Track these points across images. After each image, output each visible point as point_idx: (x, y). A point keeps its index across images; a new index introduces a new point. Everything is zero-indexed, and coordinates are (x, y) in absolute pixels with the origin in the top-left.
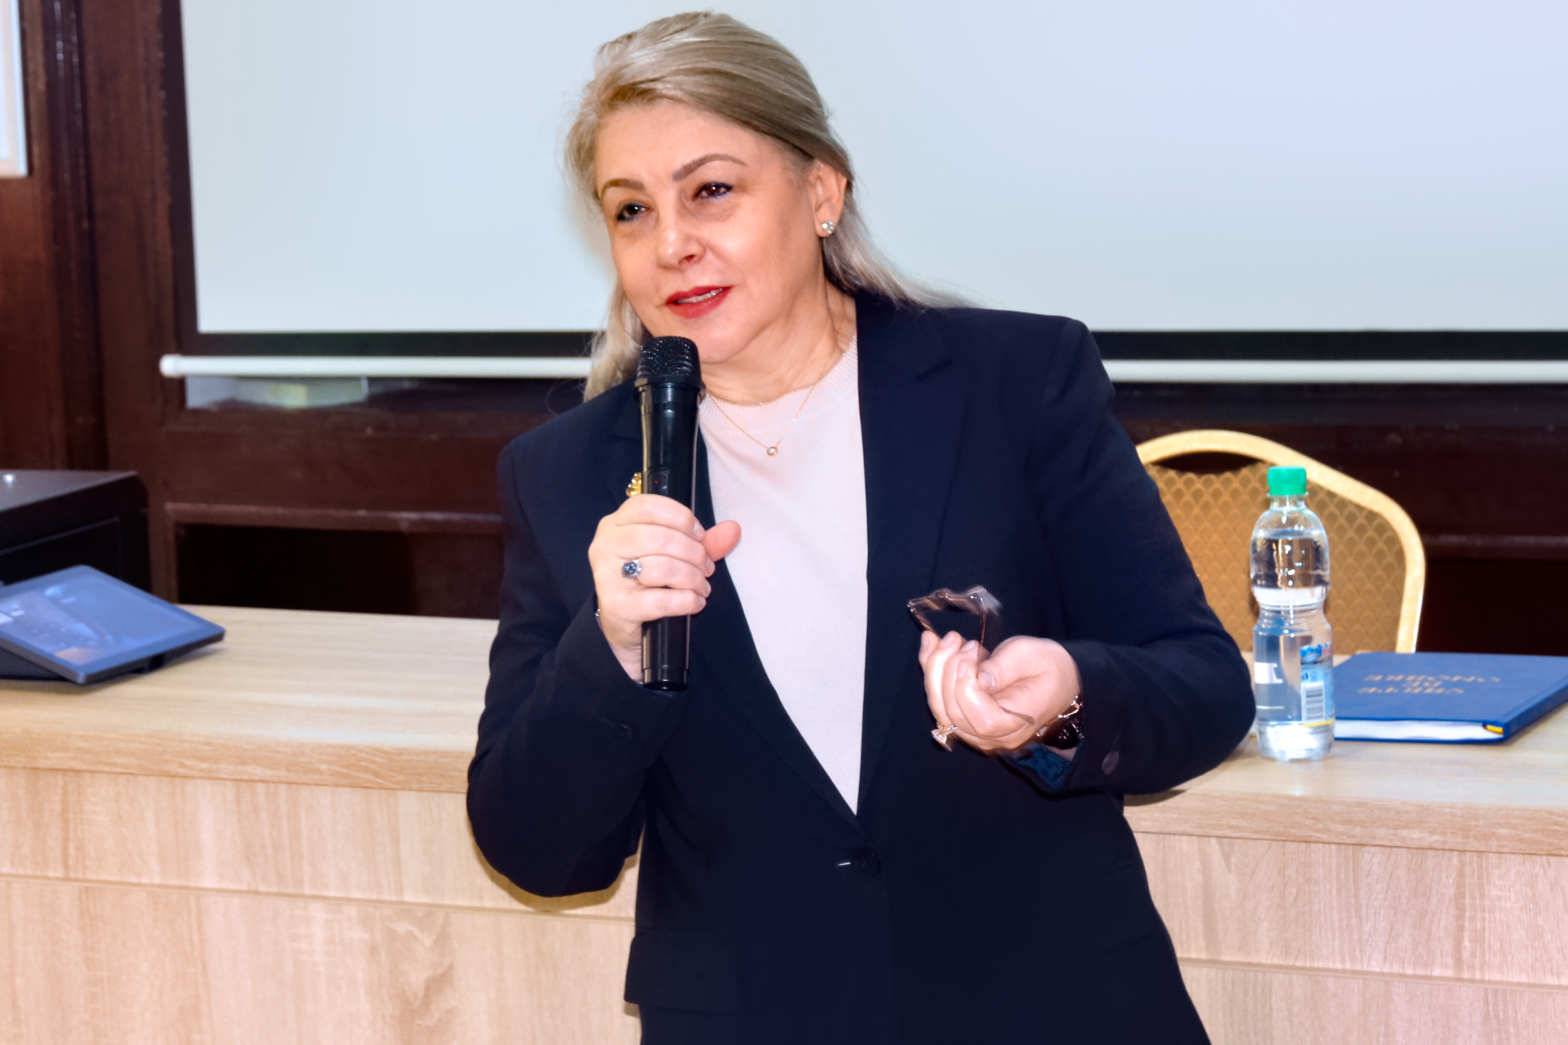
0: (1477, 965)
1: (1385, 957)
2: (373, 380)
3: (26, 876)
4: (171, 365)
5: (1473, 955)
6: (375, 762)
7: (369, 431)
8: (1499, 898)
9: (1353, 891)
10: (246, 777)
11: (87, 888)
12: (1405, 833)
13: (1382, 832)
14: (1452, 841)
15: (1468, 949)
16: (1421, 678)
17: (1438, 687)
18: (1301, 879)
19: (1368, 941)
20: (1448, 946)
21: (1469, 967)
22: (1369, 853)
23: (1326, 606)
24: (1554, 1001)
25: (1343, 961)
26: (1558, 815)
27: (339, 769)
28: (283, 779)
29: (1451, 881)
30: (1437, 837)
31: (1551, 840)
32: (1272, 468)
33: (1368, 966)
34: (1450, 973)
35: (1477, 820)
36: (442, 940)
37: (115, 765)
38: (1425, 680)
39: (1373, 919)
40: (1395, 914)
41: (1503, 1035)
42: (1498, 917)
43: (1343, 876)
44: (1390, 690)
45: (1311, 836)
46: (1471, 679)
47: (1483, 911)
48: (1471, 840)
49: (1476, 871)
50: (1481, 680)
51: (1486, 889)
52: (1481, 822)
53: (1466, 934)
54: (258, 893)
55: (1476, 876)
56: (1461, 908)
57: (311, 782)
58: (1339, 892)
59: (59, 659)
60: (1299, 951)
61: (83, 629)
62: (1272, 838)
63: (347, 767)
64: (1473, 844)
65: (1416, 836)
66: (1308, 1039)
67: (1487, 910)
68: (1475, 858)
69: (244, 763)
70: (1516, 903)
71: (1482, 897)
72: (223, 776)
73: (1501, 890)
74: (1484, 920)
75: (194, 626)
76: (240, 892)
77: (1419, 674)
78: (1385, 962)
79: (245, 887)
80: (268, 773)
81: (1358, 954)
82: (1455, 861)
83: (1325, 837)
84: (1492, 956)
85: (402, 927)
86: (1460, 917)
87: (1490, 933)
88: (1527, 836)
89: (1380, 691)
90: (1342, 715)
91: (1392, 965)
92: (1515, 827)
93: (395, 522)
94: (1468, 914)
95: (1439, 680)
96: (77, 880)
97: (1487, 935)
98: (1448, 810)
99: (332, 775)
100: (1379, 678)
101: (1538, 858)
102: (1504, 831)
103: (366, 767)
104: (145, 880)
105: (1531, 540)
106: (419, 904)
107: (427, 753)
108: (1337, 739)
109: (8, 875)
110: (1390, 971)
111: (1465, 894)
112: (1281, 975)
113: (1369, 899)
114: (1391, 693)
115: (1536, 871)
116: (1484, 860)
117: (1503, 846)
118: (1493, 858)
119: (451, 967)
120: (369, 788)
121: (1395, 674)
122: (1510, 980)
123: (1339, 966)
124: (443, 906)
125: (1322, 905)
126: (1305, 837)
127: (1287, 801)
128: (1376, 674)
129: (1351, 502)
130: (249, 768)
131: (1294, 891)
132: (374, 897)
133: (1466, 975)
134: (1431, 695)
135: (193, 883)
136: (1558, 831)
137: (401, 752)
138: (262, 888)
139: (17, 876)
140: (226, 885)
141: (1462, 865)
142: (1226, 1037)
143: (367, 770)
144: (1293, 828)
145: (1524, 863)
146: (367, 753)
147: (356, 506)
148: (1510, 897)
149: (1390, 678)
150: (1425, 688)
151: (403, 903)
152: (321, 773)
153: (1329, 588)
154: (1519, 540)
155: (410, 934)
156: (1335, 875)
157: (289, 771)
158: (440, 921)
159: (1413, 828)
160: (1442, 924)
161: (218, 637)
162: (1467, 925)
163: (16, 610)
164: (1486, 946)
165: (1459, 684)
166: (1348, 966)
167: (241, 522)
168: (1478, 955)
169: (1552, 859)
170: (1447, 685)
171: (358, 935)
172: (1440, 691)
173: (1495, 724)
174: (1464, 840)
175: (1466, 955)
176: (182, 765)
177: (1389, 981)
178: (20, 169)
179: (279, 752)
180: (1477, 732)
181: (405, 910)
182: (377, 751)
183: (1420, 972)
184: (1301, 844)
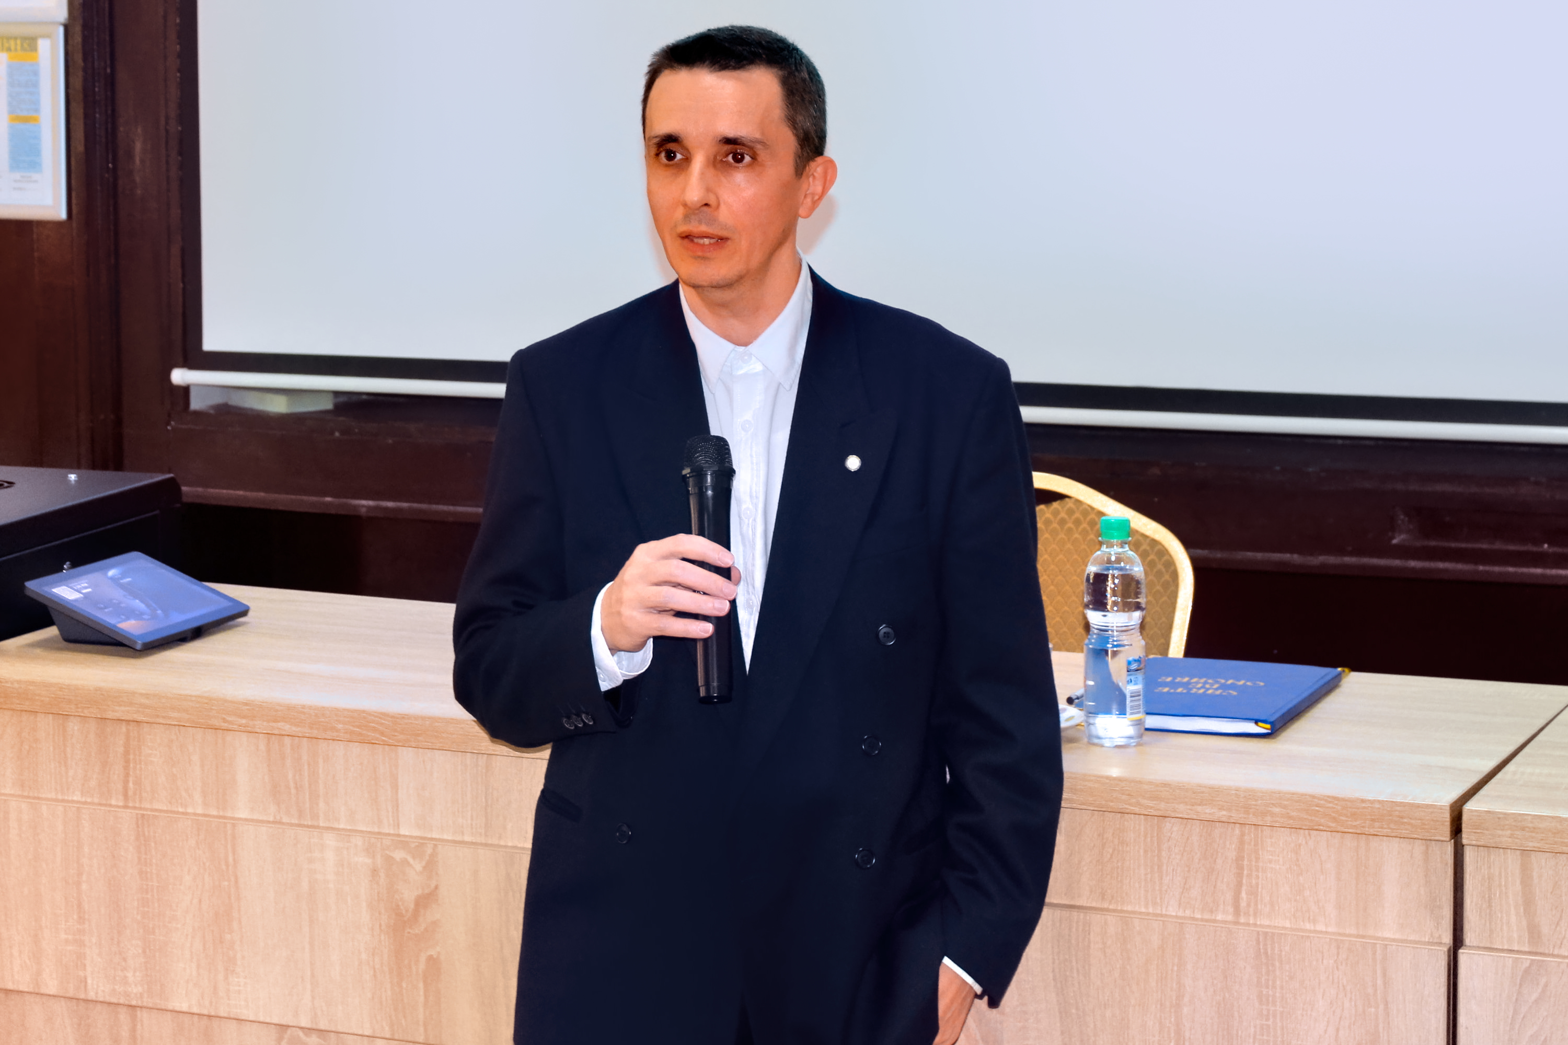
0: (1251, 912)
1: (1180, 904)
2: (337, 394)
3: (92, 803)
4: (179, 376)
5: (1249, 905)
6: (382, 724)
7: (337, 434)
8: (1270, 861)
9: (1156, 852)
10: (276, 732)
11: (143, 815)
12: (1199, 808)
13: (1182, 807)
14: (1236, 816)
15: (1245, 899)
16: (1203, 680)
17: (1217, 689)
18: (1116, 841)
19: (1166, 891)
20: (1229, 896)
21: (1245, 914)
22: (1170, 823)
23: (1142, 626)
24: (1311, 942)
25: (1146, 906)
26: (1319, 799)
27: (351, 728)
28: (307, 735)
29: (1233, 846)
30: (1224, 813)
31: (1313, 818)
32: (1104, 518)
33: (1166, 911)
34: (1230, 918)
35: (1256, 800)
36: (430, 866)
37: (170, 718)
38: (1205, 683)
39: (1171, 874)
40: (1189, 871)
41: (1270, 968)
42: (1269, 875)
43: (1149, 839)
44: (1180, 690)
45: (1125, 808)
46: (1242, 683)
47: (1257, 870)
48: (1251, 816)
49: (1253, 840)
50: (1249, 683)
51: (1261, 854)
52: (1260, 802)
53: (1244, 888)
54: (280, 823)
55: (1253, 843)
56: (1240, 868)
57: (329, 738)
58: (1146, 851)
59: (122, 630)
60: (1113, 897)
61: (138, 604)
62: (1096, 809)
63: (358, 727)
64: (1253, 819)
65: (1207, 811)
66: (1118, 966)
67: (1260, 870)
68: (1253, 830)
69: (276, 721)
70: (1283, 865)
71: (1257, 859)
72: (258, 731)
73: (1272, 855)
74: (1258, 877)
75: (225, 604)
76: (269, 822)
77: (1200, 678)
78: (1179, 907)
79: (271, 819)
80: (294, 730)
81: (1159, 901)
82: (1237, 832)
83: (1137, 810)
84: (1263, 906)
85: (399, 855)
86: (1240, 875)
87: (1262, 888)
88: (1294, 814)
89: (1172, 691)
90: (1149, 711)
91: (1185, 911)
92: (1285, 807)
93: (356, 507)
94: (1245, 872)
95: (1217, 682)
96: (135, 808)
97: (1260, 890)
98: (1234, 792)
99: (346, 733)
100: (1169, 679)
101: (1302, 831)
102: (1277, 810)
103: (374, 727)
104: (190, 810)
105: (1259, 556)
106: (411, 837)
107: (423, 718)
108: (1147, 729)
109: (78, 802)
110: (1183, 915)
111: (1244, 857)
112: (1099, 916)
113: (1169, 858)
114: (1181, 693)
115: (1300, 841)
116: (1260, 832)
117: (1276, 822)
118: (1267, 831)
119: (436, 887)
120: (376, 744)
121: (1182, 677)
122: (1276, 924)
123: (1143, 910)
124: (432, 839)
125: (1132, 861)
126: (1121, 809)
127: (1108, 781)
128: (1168, 676)
129: (1137, 531)
130: (280, 725)
131: (1111, 851)
132: (376, 830)
133: (1242, 920)
134: (1213, 696)
135: (229, 814)
136: (1318, 811)
137: (404, 717)
138: (285, 820)
139: (85, 803)
140: (256, 816)
141: (1243, 835)
142: (1053, 963)
143: (375, 730)
144: (1112, 802)
145: (1291, 835)
146: (376, 717)
147: (326, 494)
148: (1279, 860)
149: (1178, 680)
150: (1208, 689)
151: (399, 835)
152: (338, 731)
153: (1144, 612)
154: (1250, 554)
155: (405, 862)
156: (1143, 838)
157: (311, 728)
158: (429, 851)
159: (1206, 805)
160: (1225, 880)
161: (244, 613)
162: (1244, 881)
163: (86, 588)
164: (1259, 898)
165: (1233, 687)
166: (1151, 910)
167: (231, 503)
168: (1252, 904)
169: (1312, 832)
170: (1223, 687)
171: (362, 860)
172: (1218, 692)
173: (1265, 722)
174: (1246, 816)
175: (1243, 904)
176: (225, 720)
177: (1182, 923)
178: (63, 215)
179: (304, 713)
180: (1252, 728)
181: (402, 842)
182: (384, 715)
183: (1207, 916)
184: (1117, 814)
